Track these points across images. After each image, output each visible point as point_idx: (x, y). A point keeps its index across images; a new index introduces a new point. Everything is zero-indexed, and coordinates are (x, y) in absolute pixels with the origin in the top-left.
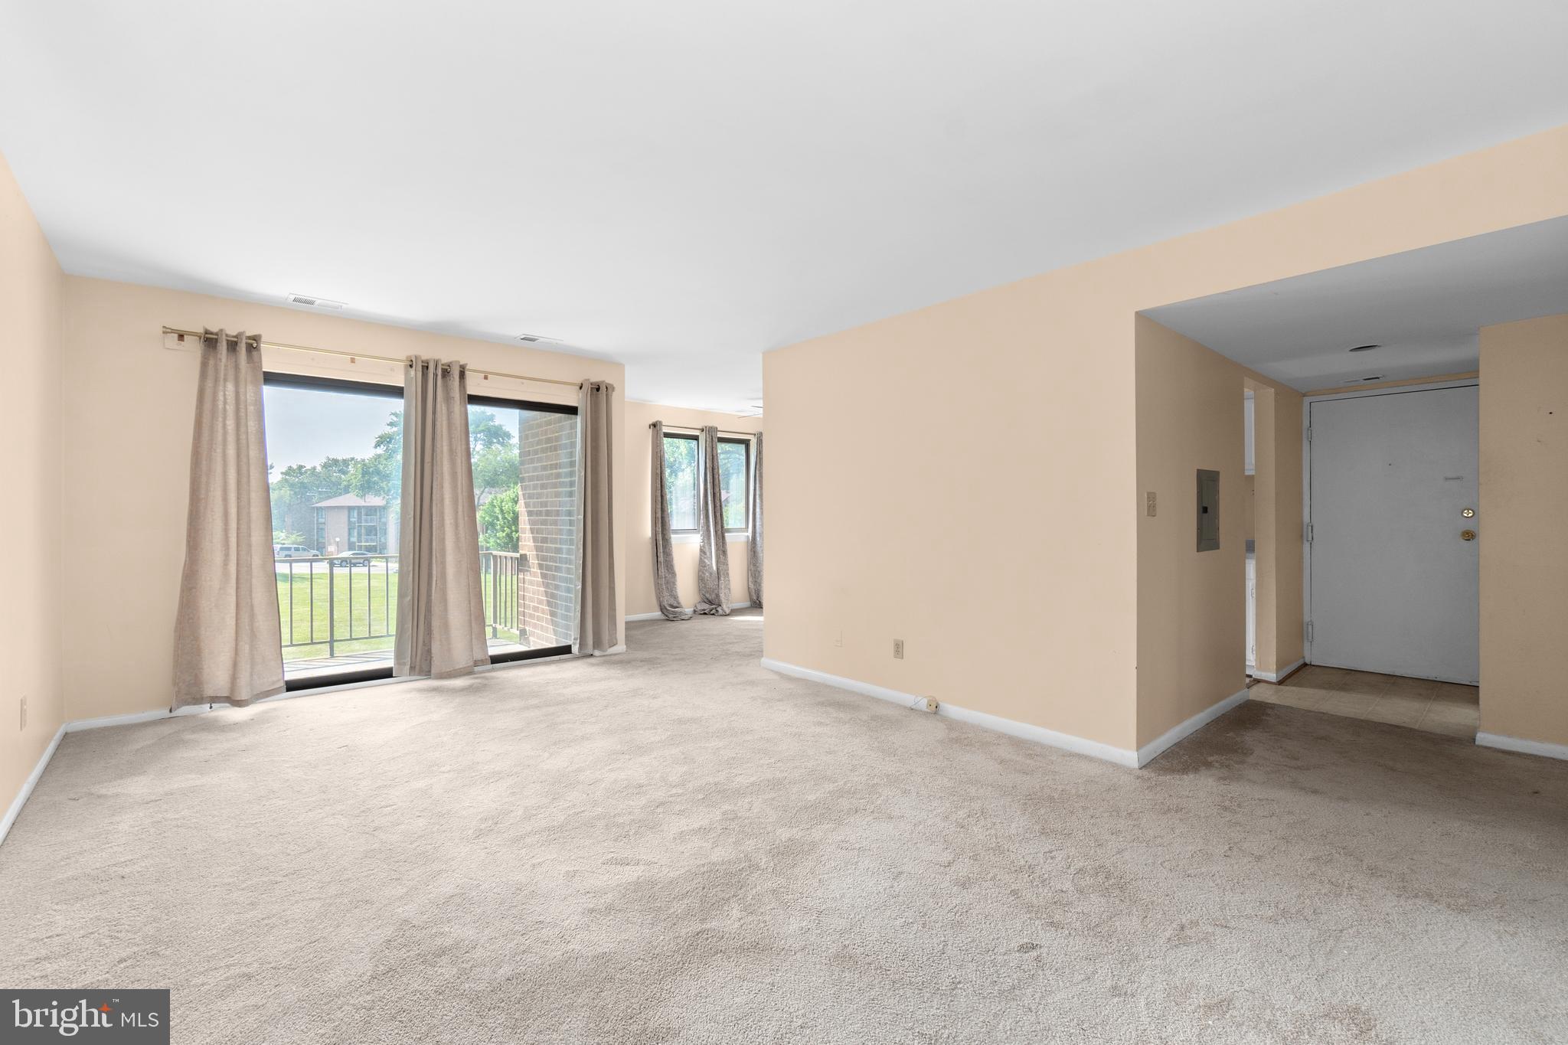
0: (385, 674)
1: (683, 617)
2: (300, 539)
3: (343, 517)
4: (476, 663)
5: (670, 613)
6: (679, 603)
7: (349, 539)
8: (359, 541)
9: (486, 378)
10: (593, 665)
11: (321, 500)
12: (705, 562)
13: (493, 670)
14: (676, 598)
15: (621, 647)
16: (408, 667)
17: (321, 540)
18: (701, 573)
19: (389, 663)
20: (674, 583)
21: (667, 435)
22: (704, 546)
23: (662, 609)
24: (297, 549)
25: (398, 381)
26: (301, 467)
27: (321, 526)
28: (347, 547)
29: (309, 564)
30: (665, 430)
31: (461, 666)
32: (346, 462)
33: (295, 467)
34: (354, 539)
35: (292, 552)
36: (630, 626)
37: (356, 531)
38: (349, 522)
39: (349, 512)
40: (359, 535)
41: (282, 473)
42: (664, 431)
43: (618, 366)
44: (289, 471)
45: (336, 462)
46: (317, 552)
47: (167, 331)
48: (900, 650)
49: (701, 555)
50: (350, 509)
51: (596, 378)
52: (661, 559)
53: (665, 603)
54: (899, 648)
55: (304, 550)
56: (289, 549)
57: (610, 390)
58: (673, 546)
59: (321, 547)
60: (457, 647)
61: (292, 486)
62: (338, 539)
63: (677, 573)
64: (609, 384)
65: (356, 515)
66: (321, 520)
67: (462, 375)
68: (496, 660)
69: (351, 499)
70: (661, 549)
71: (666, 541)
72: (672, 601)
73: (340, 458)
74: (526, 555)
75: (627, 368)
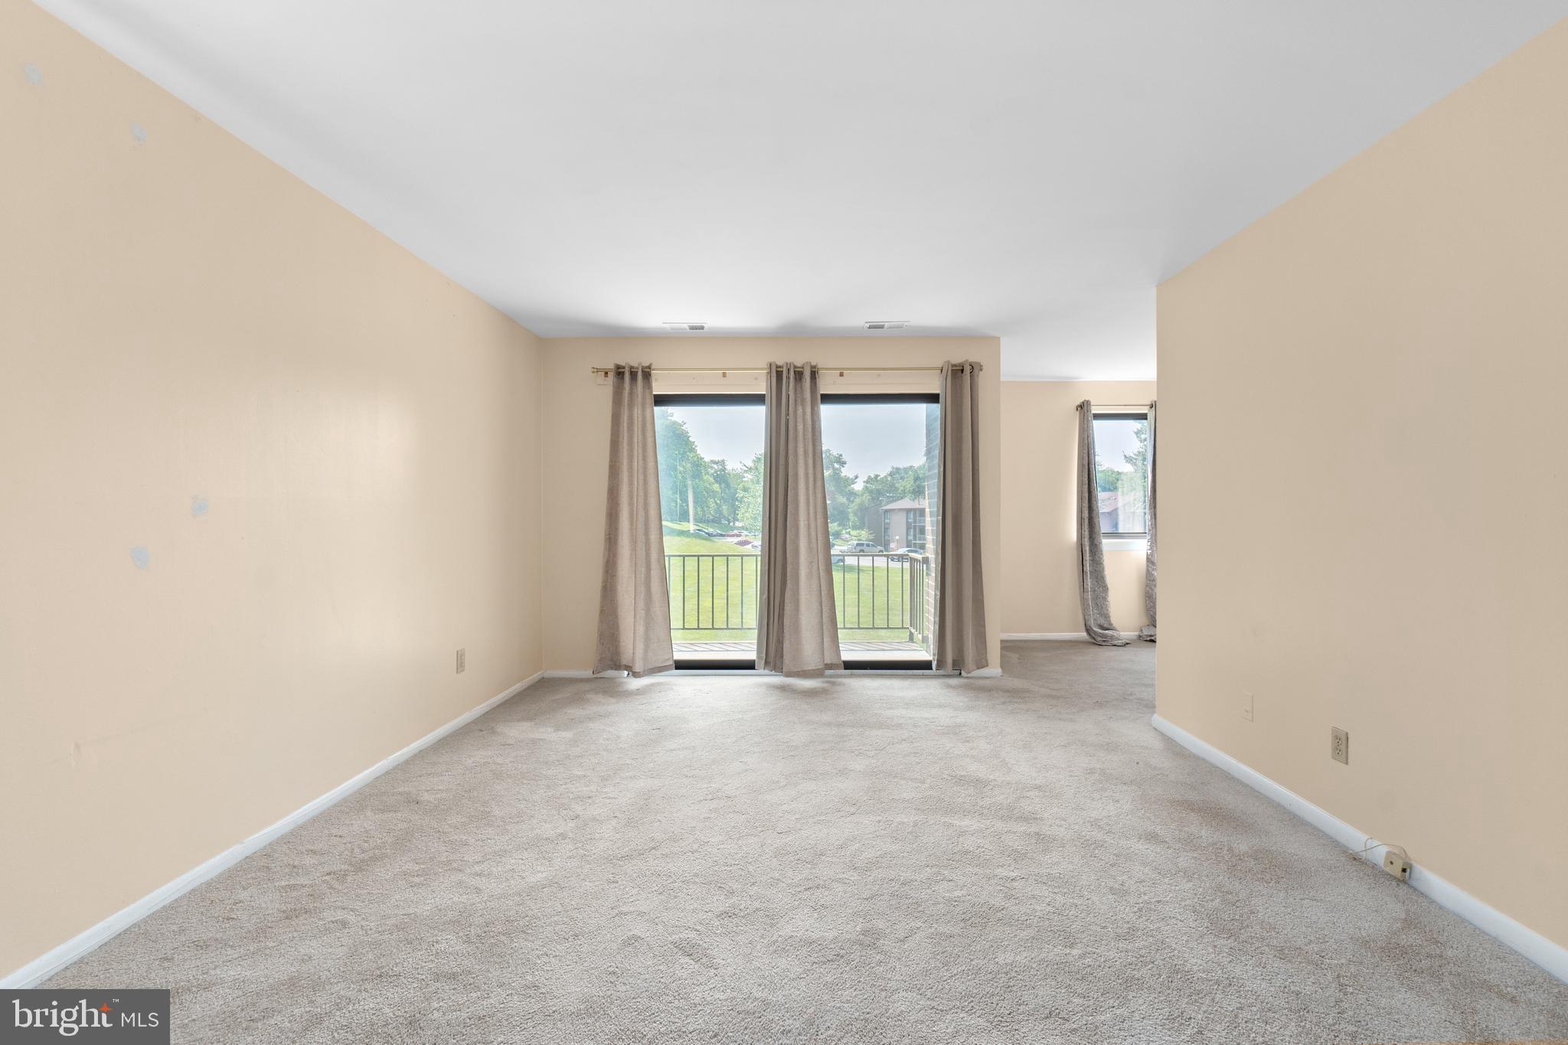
0: (749, 665)
1: (1116, 642)
2: (871, 537)
3: (903, 515)
4: (830, 667)
5: (1099, 636)
6: (1111, 624)
7: (907, 538)
8: (915, 539)
9: (841, 375)
10: (949, 686)
11: (888, 503)
12: (1153, 575)
13: (845, 676)
14: (1107, 617)
15: (994, 670)
16: (764, 661)
17: (887, 538)
18: (1148, 589)
19: (752, 655)
20: (1105, 599)
21: (1097, 416)
22: (1152, 554)
23: (1088, 630)
24: (868, 545)
25: (761, 389)
26: (877, 476)
27: (887, 527)
28: (905, 545)
29: (871, 558)
30: (1095, 410)
31: (810, 668)
32: (906, 470)
33: (873, 476)
34: (911, 538)
35: (865, 548)
36: (1007, 646)
37: (912, 530)
38: (907, 522)
39: (907, 513)
40: (915, 536)
41: (864, 482)
42: (1093, 412)
43: (990, 341)
44: (869, 481)
45: (898, 469)
46: (882, 548)
47: (598, 370)
48: (1343, 747)
49: (1148, 566)
50: (908, 511)
51: (957, 358)
52: (1088, 568)
53: (1092, 623)
54: (1341, 745)
55: (873, 546)
56: (862, 545)
57: (976, 370)
58: (1104, 553)
59: (886, 545)
60: (808, 647)
61: (871, 492)
62: (897, 538)
63: (1109, 586)
64: (976, 363)
65: (912, 515)
66: (887, 521)
67: (814, 374)
68: (850, 665)
69: (907, 503)
70: (1087, 557)
71: (1095, 548)
72: (1102, 621)
73: (901, 467)
74: (928, 558)
75: (1001, 339)
